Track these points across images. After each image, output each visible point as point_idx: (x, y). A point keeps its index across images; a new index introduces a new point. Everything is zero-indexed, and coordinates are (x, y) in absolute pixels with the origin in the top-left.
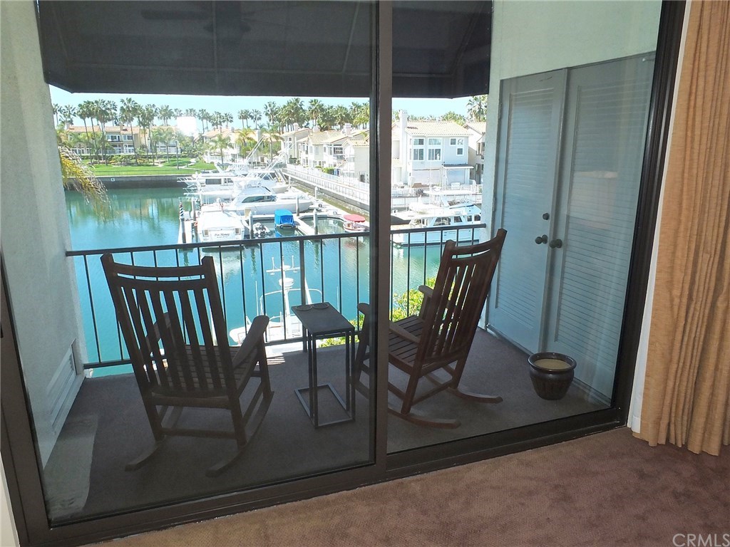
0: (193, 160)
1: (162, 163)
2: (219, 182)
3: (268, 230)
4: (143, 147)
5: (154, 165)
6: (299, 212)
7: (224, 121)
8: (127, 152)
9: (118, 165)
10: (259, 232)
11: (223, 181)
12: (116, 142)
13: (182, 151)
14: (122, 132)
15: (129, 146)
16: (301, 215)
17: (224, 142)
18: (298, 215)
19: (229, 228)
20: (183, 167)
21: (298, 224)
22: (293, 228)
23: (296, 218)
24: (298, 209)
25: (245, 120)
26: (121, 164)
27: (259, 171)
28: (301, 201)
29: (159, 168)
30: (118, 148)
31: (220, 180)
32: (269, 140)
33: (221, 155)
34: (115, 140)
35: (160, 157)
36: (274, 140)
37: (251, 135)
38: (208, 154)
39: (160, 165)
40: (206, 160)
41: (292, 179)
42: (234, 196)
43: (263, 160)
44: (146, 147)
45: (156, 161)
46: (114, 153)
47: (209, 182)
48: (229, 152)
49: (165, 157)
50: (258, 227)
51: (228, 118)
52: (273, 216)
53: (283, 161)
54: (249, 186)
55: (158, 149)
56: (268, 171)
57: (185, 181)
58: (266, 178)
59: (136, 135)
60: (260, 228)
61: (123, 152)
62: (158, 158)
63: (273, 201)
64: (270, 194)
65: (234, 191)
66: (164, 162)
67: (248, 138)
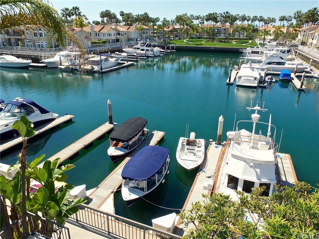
0: (250, 41)
1: (236, 42)
2: (258, 53)
3: (274, 80)
4: (230, 34)
5: (232, 43)
6: (296, 72)
7: (271, 22)
8: (222, 36)
9: (217, 42)
10: (269, 81)
11: (260, 53)
12: (219, 32)
13: (246, 36)
14: (222, 27)
15: (224, 34)
16: (297, 74)
17: (267, 33)
18: (295, 74)
19: (251, 77)
20: (244, 44)
21: (293, 79)
22: (290, 80)
23: (293, 75)
24: (296, 71)
25: (282, 22)
26: (218, 42)
27: (281, 48)
28: (299, 67)
29: (234, 44)
30: (219, 34)
31: (259, 52)
32: (292, 32)
33: (264, 39)
34: (218, 31)
35: (236, 39)
36: (294, 32)
37: (282, 29)
38: (258, 39)
39: (234, 43)
40: (256, 41)
41: (299, 54)
42: (262, 60)
43: (285, 42)
44: (231, 34)
45: (233, 41)
46: (217, 36)
47: (253, 52)
48: (269, 38)
49: (238, 39)
50: (269, 78)
51: (273, 20)
52: (280, 73)
53: (297, 43)
54: (272, 56)
55: (236, 35)
56: (286, 49)
57: (243, 51)
58: (284, 52)
59: (228, 28)
60: (270, 79)
61: (221, 36)
62: (235, 39)
63: (283, 65)
64: (283, 61)
65: (263, 58)
66: (237, 41)
67: (280, 31)
